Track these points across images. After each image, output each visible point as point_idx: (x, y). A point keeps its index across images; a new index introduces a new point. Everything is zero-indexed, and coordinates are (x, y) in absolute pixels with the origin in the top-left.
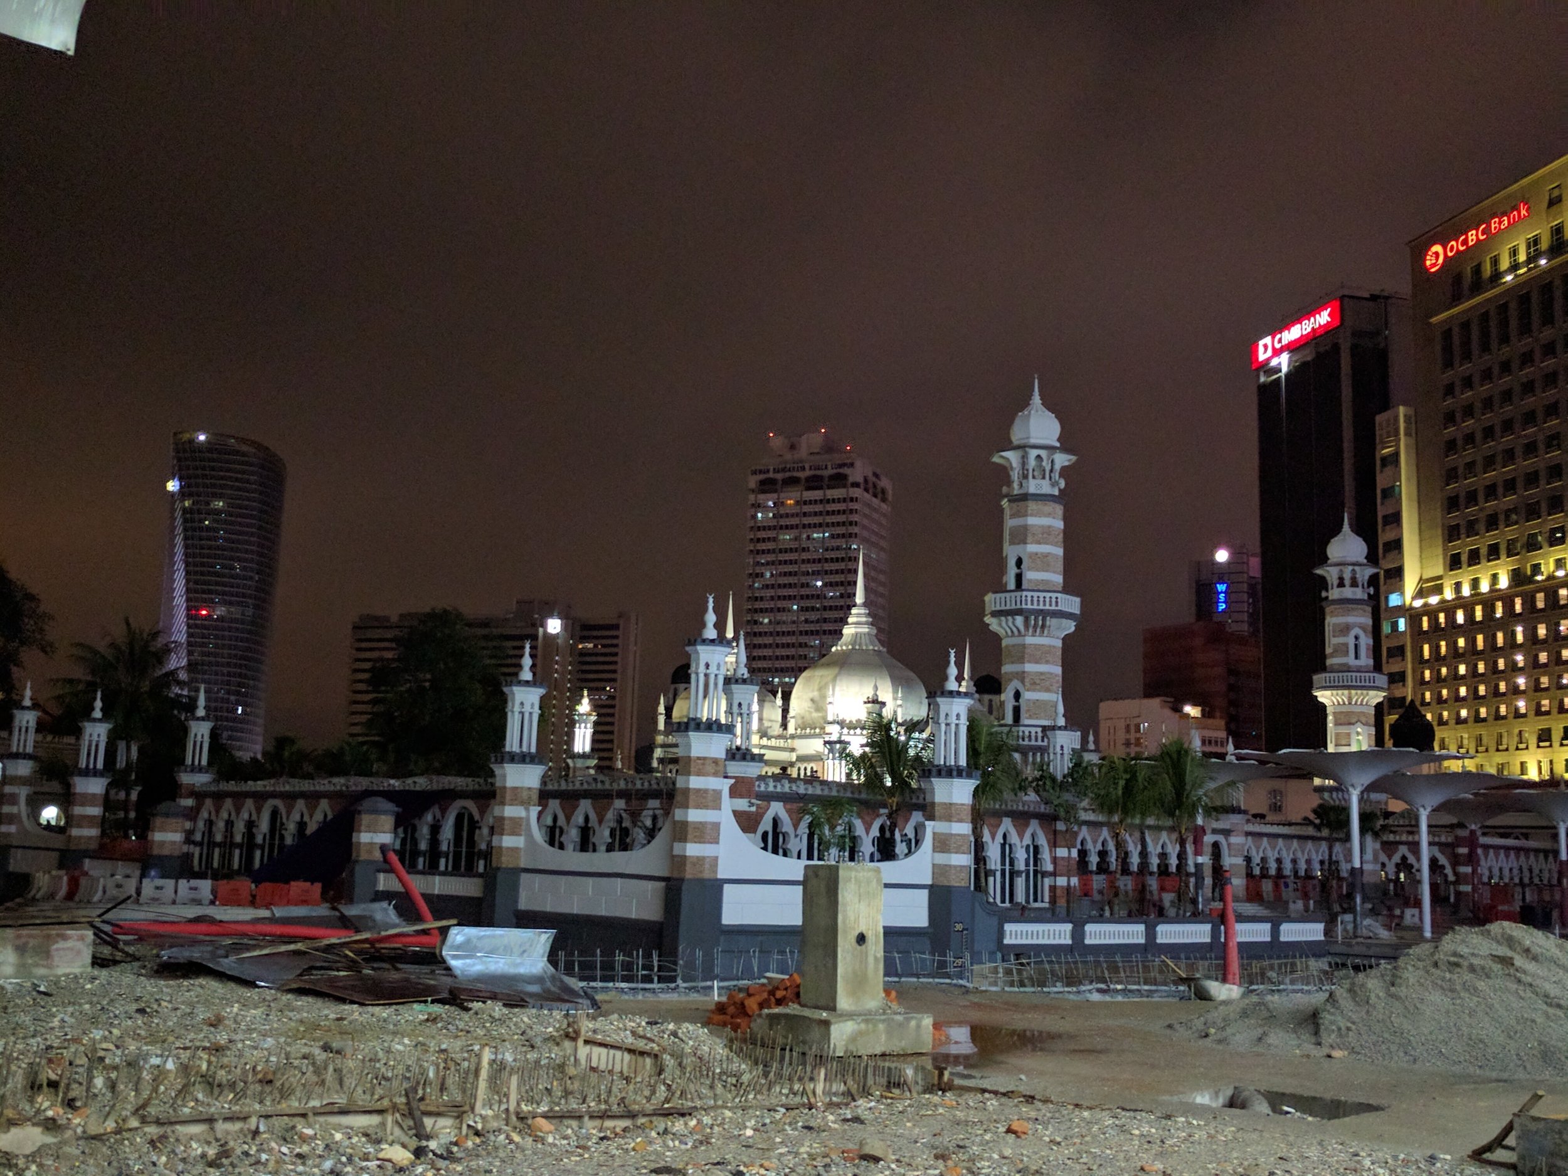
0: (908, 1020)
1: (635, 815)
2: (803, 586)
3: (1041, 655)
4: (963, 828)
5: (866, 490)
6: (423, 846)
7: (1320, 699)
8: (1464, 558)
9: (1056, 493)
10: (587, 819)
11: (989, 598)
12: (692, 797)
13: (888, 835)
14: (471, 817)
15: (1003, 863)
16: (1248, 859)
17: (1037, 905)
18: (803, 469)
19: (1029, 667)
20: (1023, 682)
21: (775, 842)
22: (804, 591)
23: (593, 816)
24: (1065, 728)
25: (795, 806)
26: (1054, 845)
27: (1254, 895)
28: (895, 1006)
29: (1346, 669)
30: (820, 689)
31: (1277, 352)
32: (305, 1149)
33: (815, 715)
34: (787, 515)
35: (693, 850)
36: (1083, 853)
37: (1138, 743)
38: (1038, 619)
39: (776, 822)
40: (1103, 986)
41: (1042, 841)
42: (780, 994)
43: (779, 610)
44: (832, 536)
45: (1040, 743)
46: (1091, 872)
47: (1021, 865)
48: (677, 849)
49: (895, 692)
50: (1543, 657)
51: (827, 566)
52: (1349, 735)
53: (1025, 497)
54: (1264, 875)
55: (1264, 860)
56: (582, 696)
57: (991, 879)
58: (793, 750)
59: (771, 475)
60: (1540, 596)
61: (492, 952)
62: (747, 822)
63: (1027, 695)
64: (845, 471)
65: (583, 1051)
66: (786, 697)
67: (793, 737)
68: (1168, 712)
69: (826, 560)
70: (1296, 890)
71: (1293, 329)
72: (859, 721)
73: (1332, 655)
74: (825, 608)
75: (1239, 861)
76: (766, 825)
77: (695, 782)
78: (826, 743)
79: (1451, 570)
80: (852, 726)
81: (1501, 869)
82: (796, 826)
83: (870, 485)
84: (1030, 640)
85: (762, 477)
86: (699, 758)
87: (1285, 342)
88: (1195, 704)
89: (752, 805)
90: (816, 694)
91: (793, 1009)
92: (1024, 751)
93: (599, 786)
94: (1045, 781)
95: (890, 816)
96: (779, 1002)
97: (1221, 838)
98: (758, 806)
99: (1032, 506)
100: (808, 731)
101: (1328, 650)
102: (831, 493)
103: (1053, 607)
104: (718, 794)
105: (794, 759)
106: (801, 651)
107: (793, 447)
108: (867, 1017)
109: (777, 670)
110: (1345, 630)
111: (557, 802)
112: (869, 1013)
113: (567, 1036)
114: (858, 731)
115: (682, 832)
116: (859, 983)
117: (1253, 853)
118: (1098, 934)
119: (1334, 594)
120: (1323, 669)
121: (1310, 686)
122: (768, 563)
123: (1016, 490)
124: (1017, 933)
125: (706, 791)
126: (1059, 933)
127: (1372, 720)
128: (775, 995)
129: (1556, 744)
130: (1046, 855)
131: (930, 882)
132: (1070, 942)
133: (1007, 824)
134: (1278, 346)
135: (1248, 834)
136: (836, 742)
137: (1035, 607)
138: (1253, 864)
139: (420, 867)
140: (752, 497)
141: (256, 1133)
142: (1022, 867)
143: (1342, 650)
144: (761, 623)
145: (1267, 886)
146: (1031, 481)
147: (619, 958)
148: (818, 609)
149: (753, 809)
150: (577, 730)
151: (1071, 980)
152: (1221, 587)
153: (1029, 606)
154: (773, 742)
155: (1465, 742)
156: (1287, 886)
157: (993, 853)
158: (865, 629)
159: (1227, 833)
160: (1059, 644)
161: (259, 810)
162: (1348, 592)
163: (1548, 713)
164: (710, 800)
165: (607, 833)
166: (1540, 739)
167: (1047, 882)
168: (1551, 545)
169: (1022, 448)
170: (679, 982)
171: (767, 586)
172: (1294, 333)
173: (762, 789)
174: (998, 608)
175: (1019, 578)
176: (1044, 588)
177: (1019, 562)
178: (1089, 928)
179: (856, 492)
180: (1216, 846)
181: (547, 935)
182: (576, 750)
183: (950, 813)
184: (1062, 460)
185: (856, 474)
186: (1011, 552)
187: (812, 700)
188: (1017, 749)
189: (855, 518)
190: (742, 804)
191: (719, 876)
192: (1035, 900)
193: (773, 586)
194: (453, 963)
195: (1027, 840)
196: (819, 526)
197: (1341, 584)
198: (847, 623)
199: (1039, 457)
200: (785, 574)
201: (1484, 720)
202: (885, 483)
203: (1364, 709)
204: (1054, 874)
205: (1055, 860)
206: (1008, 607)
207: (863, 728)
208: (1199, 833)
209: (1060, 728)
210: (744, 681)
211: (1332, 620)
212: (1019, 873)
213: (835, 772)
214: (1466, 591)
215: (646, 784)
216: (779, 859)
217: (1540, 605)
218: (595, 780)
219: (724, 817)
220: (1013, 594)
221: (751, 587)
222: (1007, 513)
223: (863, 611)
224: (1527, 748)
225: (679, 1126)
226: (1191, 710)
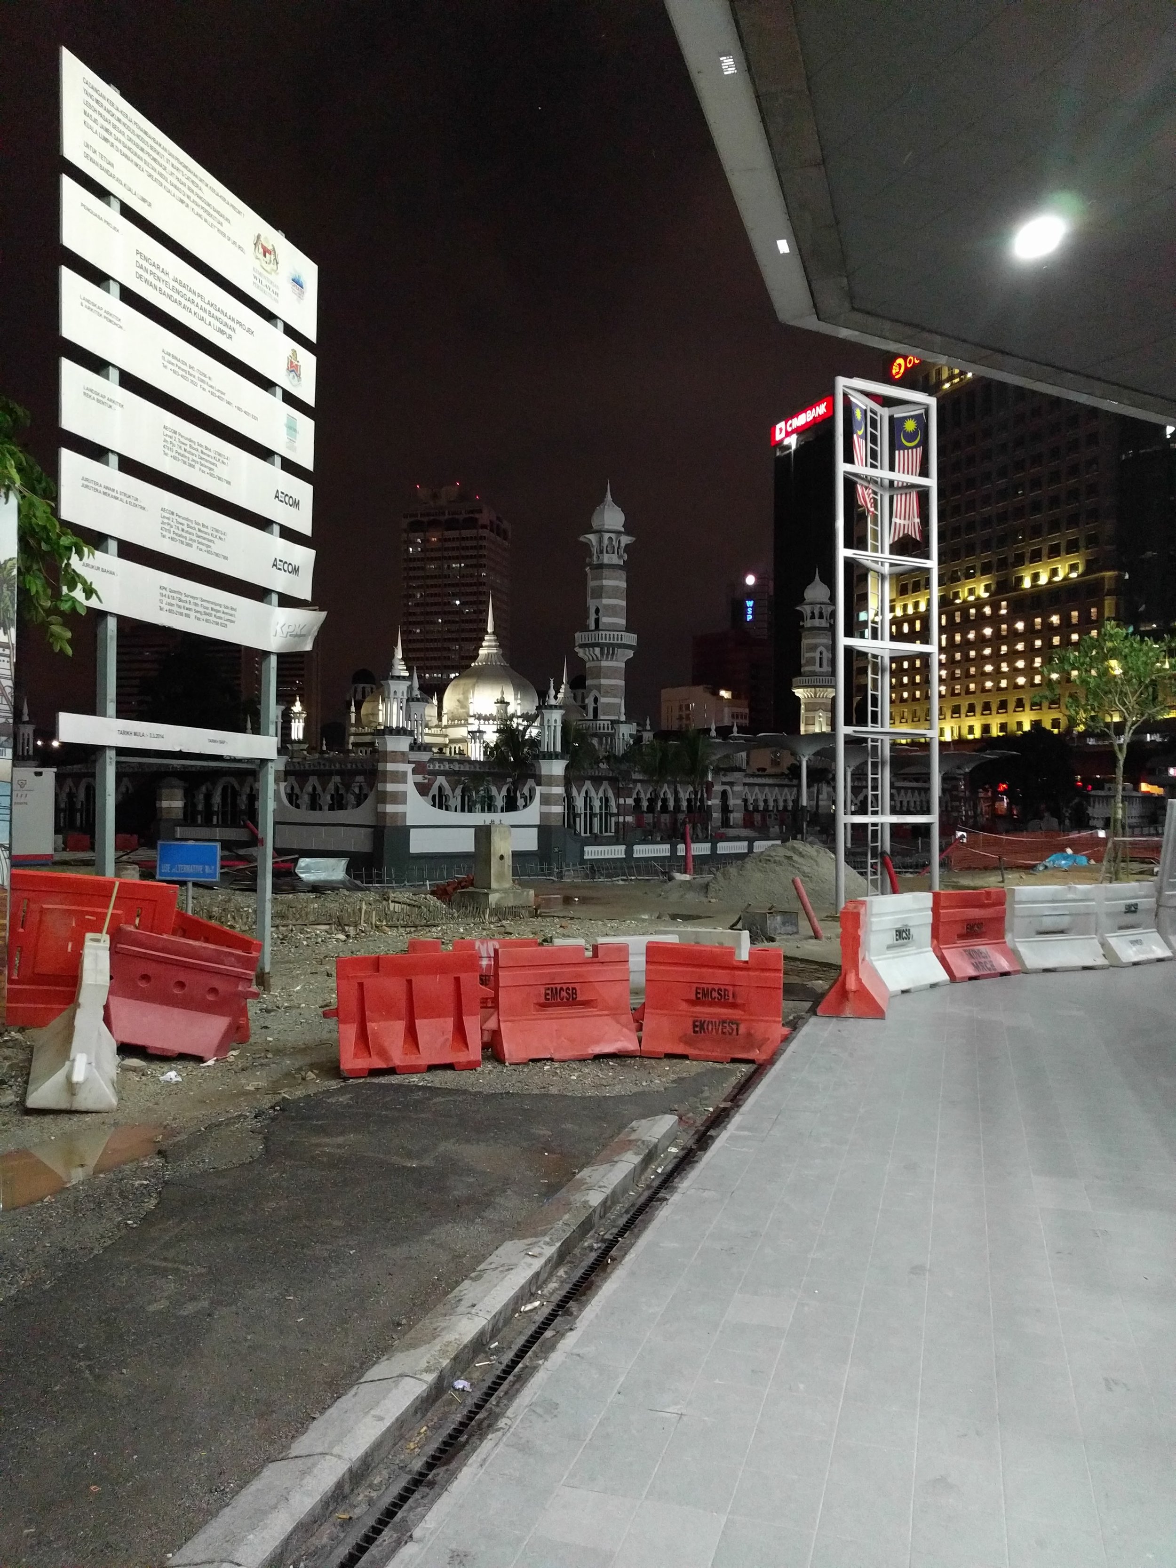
0: (523, 892)
1: (348, 787)
2: (445, 604)
3: (611, 673)
4: (559, 790)
5: (492, 531)
6: (200, 807)
7: (797, 694)
8: (910, 587)
9: (622, 563)
10: (314, 788)
11: (578, 635)
12: (388, 776)
13: (512, 794)
14: (233, 787)
15: (585, 809)
16: (745, 801)
17: (607, 834)
18: (444, 514)
19: (604, 681)
20: (600, 692)
21: (440, 802)
22: (447, 608)
23: (319, 789)
24: (625, 722)
25: (452, 778)
26: (617, 796)
27: (748, 822)
28: (517, 886)
29: (813, 674)
30: (463, 694)
31: (788, 434)
32: (309, 936)
33: (461, 711)
34: (432, 550)
35: (390, 808)
36: (638, 801)
37: (688, 718)
38: (610, 649)
39: (440, 788)
40: (624, 878)
41: (610, 794)
42: (463, 884)
43: (428, 622)
44: (466, 566)
45: (610, 731)
46: (644, 812)
47: (597, 810)
48: (380, 808)
49: (516, 695)
50: (958, 656)
51: (463, 589)
52: (814, 717)
53: (601, 566)
54: (756, 809)
55: (756, 800)
56: (296, 700)
57: (578, 820)
58: (446, 736)
59: (419, 518)
60: (958, 614)
61: (318, 870)
62: (423, 789)
63: (603, 700)
64: (477, 516)
65: (392, 905)
66: (440, 701)
67: (446, 727)
68: (708, 695)
69: (463, 585)
70: (776, 819)
71: (800, 417)
72: (491, 715)
73: (805, 665)
74: (463, 621)
75: (739, 802)
76: (434, 791)
77: (390, 767)
78: (469, 732)
79: (901, 595)
80: (486, 718)
81: (908, 802)
82: (453, 791)
83: (495, 526)
84: (604, 663)
85: (413, 519)
86: (393, 752)
87: (794, 426)
88: (727, 690)
89: (426, 778)
90: (461, 697)
91: (471, 889)
92: (600, 736)
93: (322, 767)
94: (610, 758)
95: (513, 783)
96: (463, 888)
97: (728, 788)
98: (429, 779)
99: (606, 572)
100: (456, 722)
101: (803, 662)
102: (466, 533)
103: (619, 642)
104: (405, 774)
105: (447, 742)
106: (445, 654)
107: (435, 496)
108: (505, 891)
109: (427, 668)
110: (813, 648)
111: (293, 777)
112: (506, 889)
113: (385, 899)
114: (491, 722)
115: (383, 797)
116: (501, 876)
117: (749, 797)
118: (642, 851)
119: (808, 623)
120: (800, 674)
121: (790, 686)
122: (418, 587)
123: (595, 561)
124: (592, 852)
125: (397, 772)
126: (617, 852)
127: (829, 707)
128: (460, 884)
129: (963, 715)
130: (613, 803)
131: (538, 823)
132: (624, 856)
133: (588, 785)
134: (789, 429)
135: (745, 784)
136: (476, 732)
137: (608, 641)
138: (749, 803)
139: (199, 821)
140: (405, 535)
141: (292, 930)
142: (597, 811)
143: (811, 662)
144: (415, 632)
145: (757, 817)
146: (606, 556)
147: (375, 871)
148: (457, 622)
149: (426, 781)
150: (293, 724)
151: (609, 876)
152: (750, 603)
153: (604, 641)
154: (433, 731)
155: (906, 714)
156: (770, 816)
157: (579, 803)
158: (494, 651)
159: (731, 784)
160: (623, 665)
161: (77, 786)
162: (817, 622)
163: (959, 694)
164: (400, 777)
165: (328, 797)
166: (953, 712)
167: (613, 819)
168: (967, 579)
169: (599, 532)
170: (406, 882)
171: (417, 605)
172: (801, 420)
173: (432, 767)
174: (584, 642)
175: (597, 621)
176: (613, 628)
177: (597, 611)
178: (636, 847)
179: (485, 533)
180: (724, 793)
181: (344, 862)
182: (293, 738)
183: (551, 781)
184: (626, 540)
185: (485, 517)
186: (592, 604)
187: (458, 701)
188: (595, 735)
189: (483, 552)
190: (419, 778)
191: (408, 824)
192: (606, 831)
193: (422, 604)
194: (302, 876)
195: (601, 794)
196: (458, 559)
197: (813, 617)
198: (482, 647)
199: (610, 538)
200: (432, 595)
201: (918, 699)
202: (506, 525)
203: (824, 701)
204: (618, 815)
205: (618, 806)
206: (590, 642)
207: (494, 720)
208: (710, 786)
209: (622, 722)
210: (418, 700)
211: (805, 642)
212: (595, 815)
213: (475, 752)
214: (910, 610)
215: (354, 766)
216: (443, 812)
217: (958, 620)
218: (319, 763)
219: (409, 788)
220: (593, 633)
221: (406, 605)
222: (590, 576)
223: (492, 638)
224: (945, 718)
225: (434, 929)
226: (725, 694)
